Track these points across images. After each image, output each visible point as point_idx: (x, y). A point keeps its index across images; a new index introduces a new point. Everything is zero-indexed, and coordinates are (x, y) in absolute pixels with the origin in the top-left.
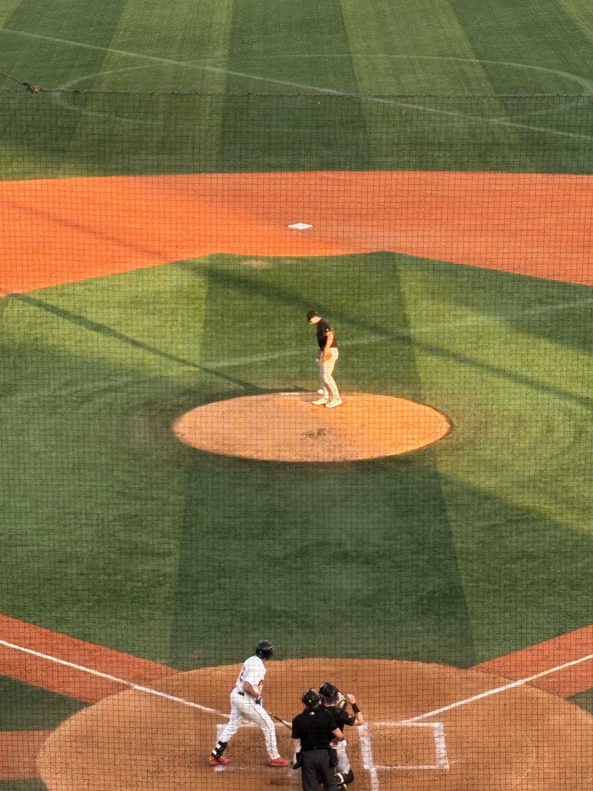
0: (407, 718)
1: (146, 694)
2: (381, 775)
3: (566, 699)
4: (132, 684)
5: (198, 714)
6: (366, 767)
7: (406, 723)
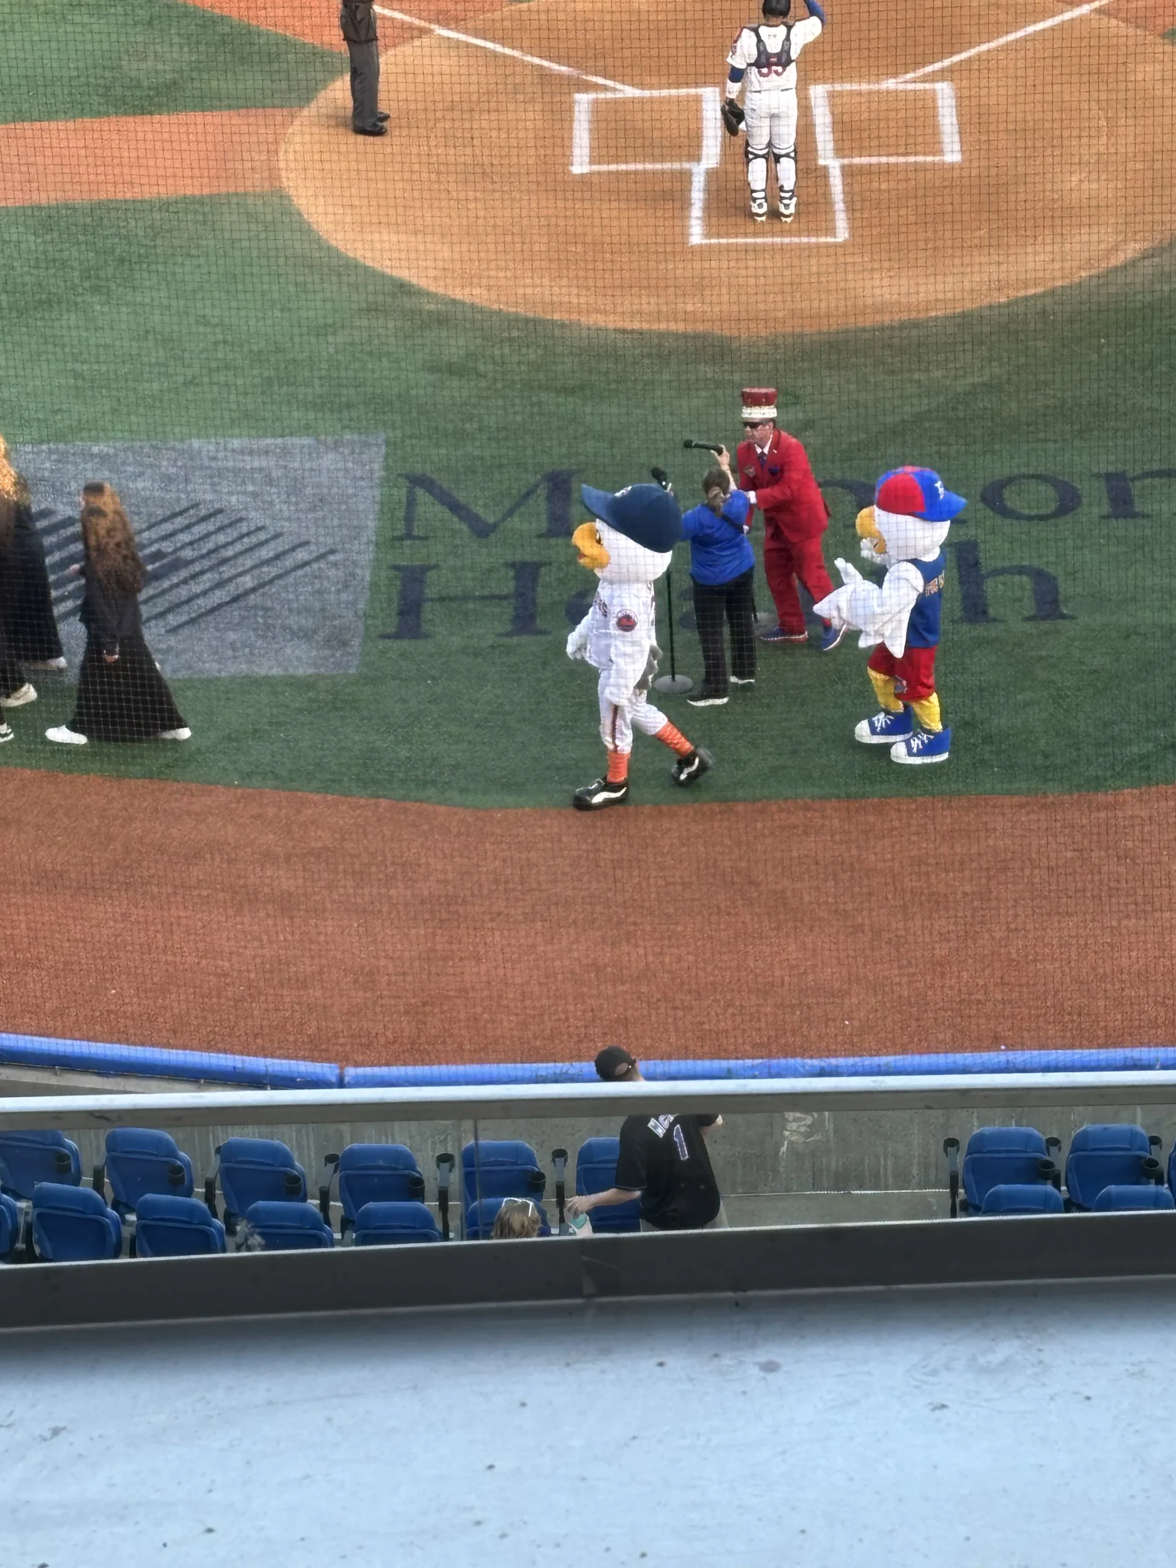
0: (895, 75)
1: (458, 44)
2: (848, 172)
3: (1163, 36)
4: (433, 26)
5: (544, 76)
6: (821, 162)
7: (890, 84)
